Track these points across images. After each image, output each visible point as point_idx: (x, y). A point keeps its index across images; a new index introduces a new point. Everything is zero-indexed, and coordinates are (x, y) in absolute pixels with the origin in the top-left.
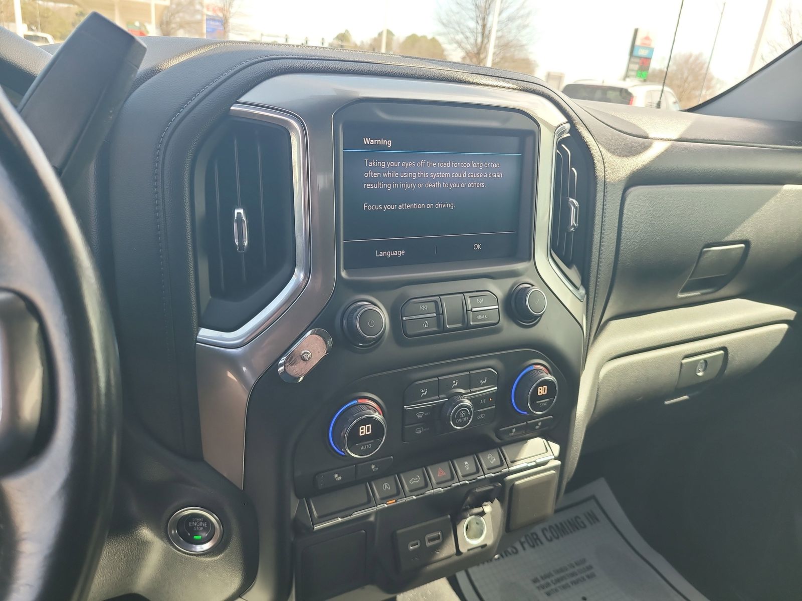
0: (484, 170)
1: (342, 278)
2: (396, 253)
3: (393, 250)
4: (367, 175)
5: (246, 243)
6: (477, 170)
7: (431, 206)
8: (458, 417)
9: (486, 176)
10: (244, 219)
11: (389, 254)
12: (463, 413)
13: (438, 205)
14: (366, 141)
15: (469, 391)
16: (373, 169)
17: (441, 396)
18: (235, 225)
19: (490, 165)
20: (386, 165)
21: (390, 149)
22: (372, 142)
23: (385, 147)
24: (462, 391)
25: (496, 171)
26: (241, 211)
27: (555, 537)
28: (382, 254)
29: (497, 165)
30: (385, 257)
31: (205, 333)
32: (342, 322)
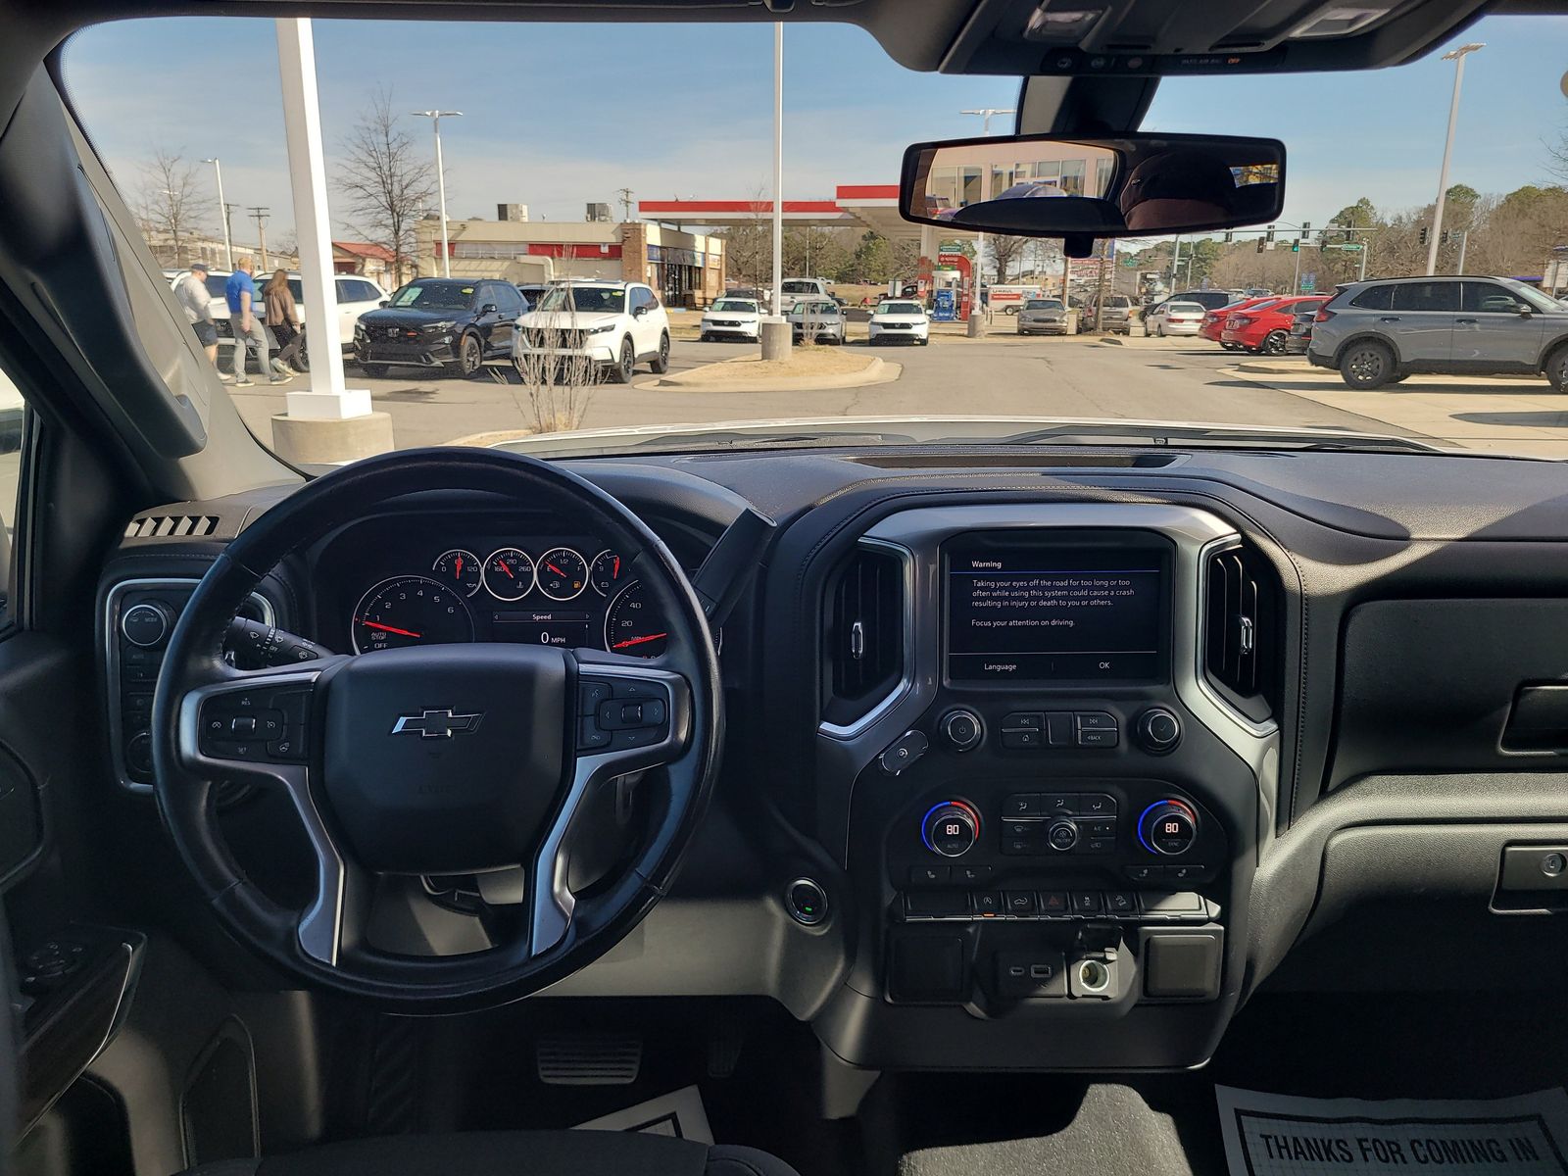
0: (1110, 588)
1: (944, 687)
2: (1007, 667)
3: (1003, 664)
4: (975, 594)
5: (861, 652)
6: (1102, 588)
7: (1046, 623)
8: (1057, 836)
9: (1112, 593)
10: (861, 631)
11: (999, 668)
12: (1064, 834)
13: (1054, 623)
14: (975, 564)
15: (1078, 813)
16: (982, 589)
17: (1043, 813)
18: (853, 636)
19: (1118, 583)
20: (996, 585)
21: (999, 570)
22: (981, 565)
23: (995, 569)
24: (1070, 813)
25: (1126, 588)
26: (859, 624)
27: (1434, 1159)
28: (991, 667)
29: (1127, 583)
30: (994, 670)
31: (826, 726)
32: (939, 726)
